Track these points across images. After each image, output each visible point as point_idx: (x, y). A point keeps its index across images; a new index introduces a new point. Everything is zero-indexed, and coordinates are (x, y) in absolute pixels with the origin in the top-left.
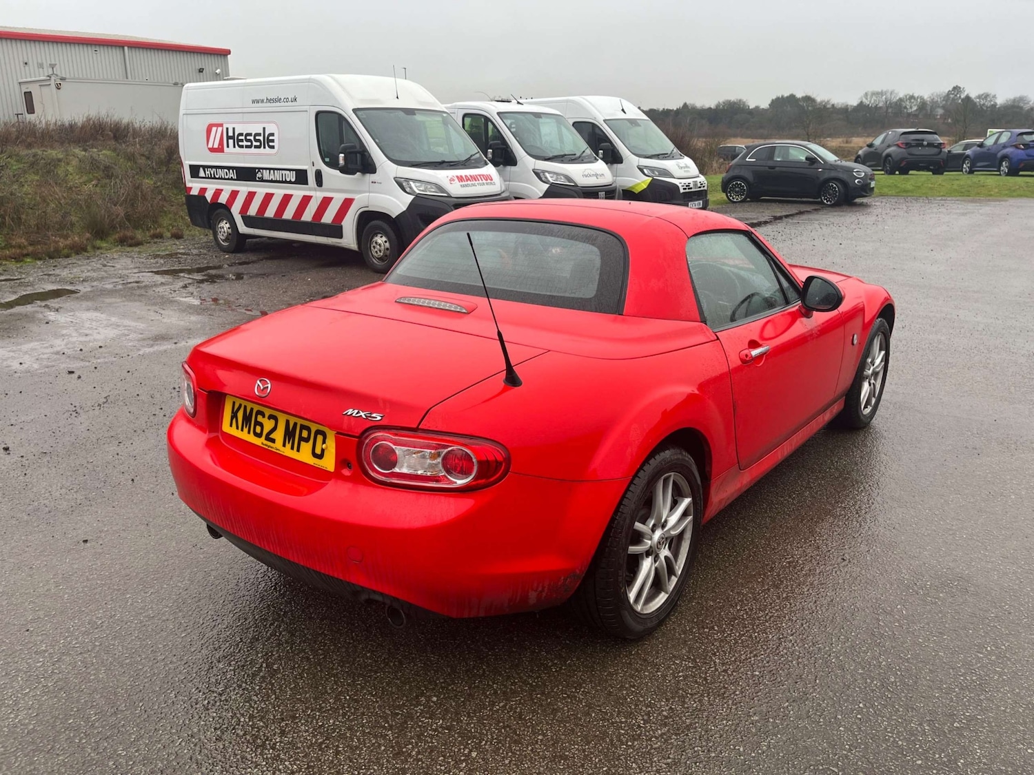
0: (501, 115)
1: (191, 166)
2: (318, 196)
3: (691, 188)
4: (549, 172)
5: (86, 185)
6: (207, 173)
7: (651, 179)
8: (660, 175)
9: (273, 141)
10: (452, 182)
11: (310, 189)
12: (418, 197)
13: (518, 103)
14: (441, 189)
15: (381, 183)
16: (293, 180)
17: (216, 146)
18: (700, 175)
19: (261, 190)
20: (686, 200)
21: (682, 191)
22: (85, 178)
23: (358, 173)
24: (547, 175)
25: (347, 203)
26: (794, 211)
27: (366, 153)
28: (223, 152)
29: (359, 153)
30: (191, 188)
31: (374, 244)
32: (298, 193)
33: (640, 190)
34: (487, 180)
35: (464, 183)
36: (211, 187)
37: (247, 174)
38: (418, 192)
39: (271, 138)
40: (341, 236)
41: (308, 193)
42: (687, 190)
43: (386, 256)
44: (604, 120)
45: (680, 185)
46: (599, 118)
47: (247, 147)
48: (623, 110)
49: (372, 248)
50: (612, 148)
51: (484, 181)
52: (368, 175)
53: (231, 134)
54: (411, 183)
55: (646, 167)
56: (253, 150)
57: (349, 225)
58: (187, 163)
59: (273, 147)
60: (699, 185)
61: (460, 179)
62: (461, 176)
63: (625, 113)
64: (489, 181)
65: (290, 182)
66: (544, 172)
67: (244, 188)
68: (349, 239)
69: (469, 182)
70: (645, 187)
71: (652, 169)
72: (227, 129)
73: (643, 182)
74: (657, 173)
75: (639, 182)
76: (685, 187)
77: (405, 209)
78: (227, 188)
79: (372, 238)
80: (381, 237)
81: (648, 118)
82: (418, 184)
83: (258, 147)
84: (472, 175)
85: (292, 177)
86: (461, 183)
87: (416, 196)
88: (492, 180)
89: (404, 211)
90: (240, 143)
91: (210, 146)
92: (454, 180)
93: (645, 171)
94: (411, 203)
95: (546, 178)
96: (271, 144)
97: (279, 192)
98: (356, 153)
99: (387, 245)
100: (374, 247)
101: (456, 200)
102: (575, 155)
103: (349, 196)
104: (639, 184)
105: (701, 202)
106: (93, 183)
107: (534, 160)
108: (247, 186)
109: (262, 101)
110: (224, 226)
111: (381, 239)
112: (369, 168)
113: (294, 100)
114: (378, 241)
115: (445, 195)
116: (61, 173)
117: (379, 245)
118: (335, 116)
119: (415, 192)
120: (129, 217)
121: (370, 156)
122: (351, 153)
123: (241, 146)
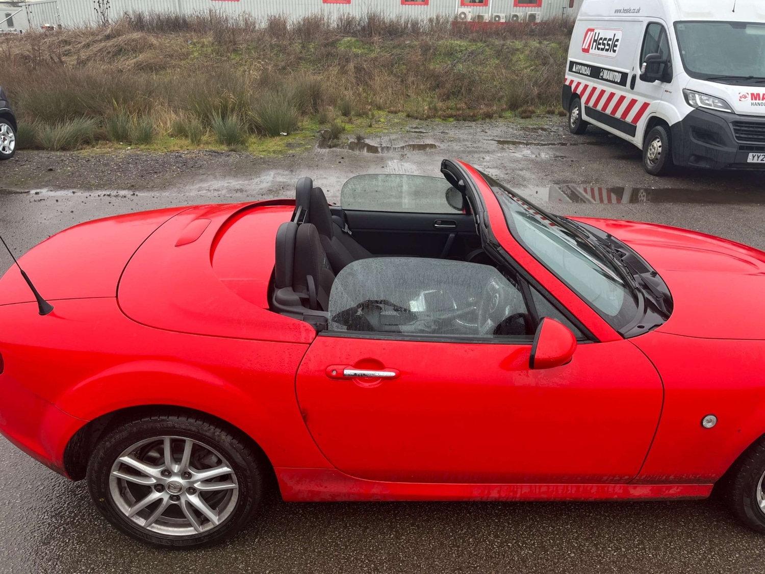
1: (571, 62)
2: (629, 96)
5: (526, 69)
6: (577, 68)
9: (616, 46)
10: (743, 99)
11: (626, 91)
12: (698, 110)
14: (726, 104)
15: (671, 92)
16: (619, 81)
17: (586, 48)
19: (600, 86)
22: (528, 64)
23: (657, 81)
25: (646, 106)
27: (669, 64)
28: (588, 52)
29: (663, 62)
30: (567, 79)
32: (619, 92)
35: (757, 101)
36: (576, 79)
37: (596, 72)
38: (700, 104)
39: (616, 43)
40: (634, 136)
41: (624, 94)
43: (657, 159)
47: (602, 49)
49: (649, 150)
52: (665, 83)
53: (596, 38)
54: (697, 96)
56: (604, 53)
57: (641, 126)
58: (570, 59)
59: (614, 51)
61: (755, 97)
65: (616, 83)
67: (592, 83)
68: (638, 140)
72: (596, 33)
77: (681, 119)
78: (584, 81)
79: (652, 142)
80: (658, 142)
82: (704, 98)
83: (607, 50)
85: (618, 78)
86: (754, 101)
87: (697, 109)
89: (680, 122)
90: (599, 46)
91: (583, 47)
92: (745, 97)
94: (688, 115)
96: (615, 48)
97: (609, 89)
98: (659, 63)
99: (660, 150)
100: (651, 149)
101: (738, 117)
103: (647, 101)
106: (532, 68)
108: (594, 82)
109: (620, 12)
110: (576, 112)
111: (657, 144)
112: (667, 77)
113: (639, 11)
114: (655, 145)
115: (729, 111)
116: (514, 59)
117: (654, 149)
118: (660, 27)
119: (697, 104)
120: (539, 96)
121: (671, 66)
122: (653, 63)
123: (598, 49)
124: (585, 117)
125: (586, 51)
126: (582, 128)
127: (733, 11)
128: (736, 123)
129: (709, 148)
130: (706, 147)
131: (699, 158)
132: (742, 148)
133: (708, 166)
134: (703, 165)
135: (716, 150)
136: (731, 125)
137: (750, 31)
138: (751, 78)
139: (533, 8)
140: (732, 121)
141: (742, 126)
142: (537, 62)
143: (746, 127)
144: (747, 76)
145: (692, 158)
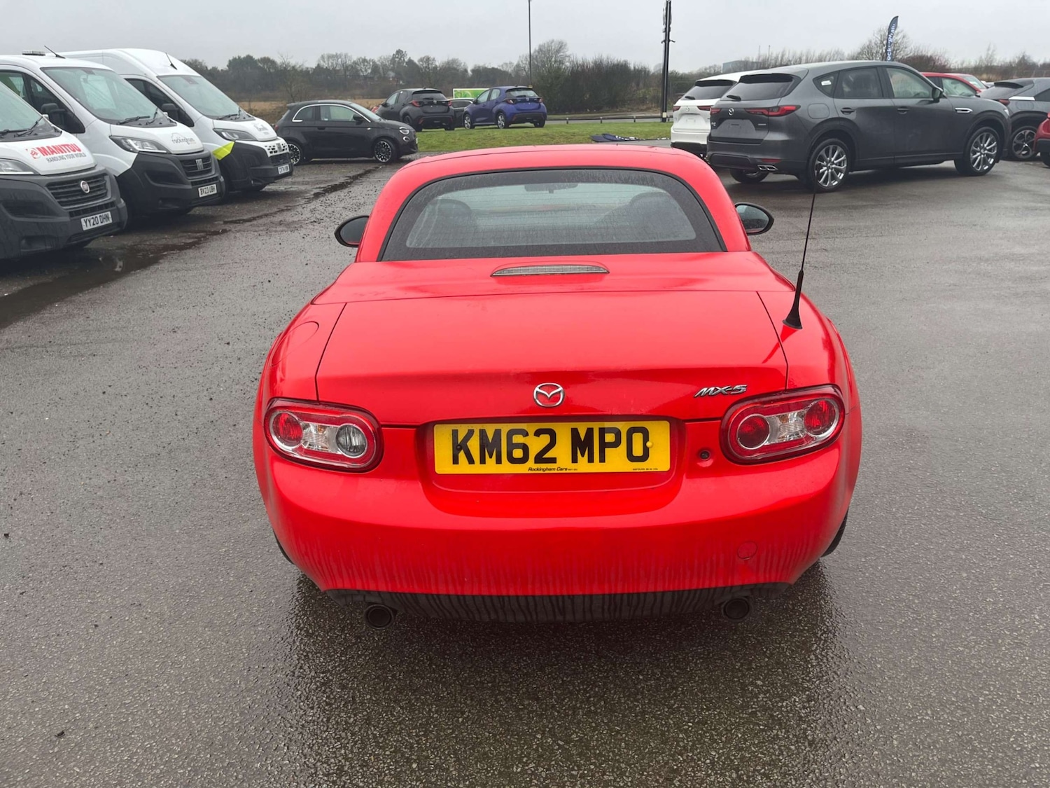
0: (46, 71)
3: (276, 152)
4: (133, 139)
7: (232, 143)
8: (241, 138)
10: (35, 156)
13: (57, 56)
14: (24, 167)
18: (278, 137)
20: (274, 164)
21: (269, 155)
24: (130, 141)
26: (361, 172)
33: (223, 156)
34: (74, 151)
35: (49, 156)
42: (274, 154)
44: (157, 77)
45: (266, 149)
46: (152, 76)
48: (172, 65)
50: (177, 109)
51: (72, 153)
55: (225, 130)
60: (282, 148)
61: (44, 151)
62: (43, 148)
63: (176, 68)
64: (77, 152)
66: (125, 138)
69: (55, 155)
70: (229, 152)
71: (231, 132)
73: (224, 147)
74: (237, 136)
75: (220, 147)
76: (271, 150)
81: (199, 75)
84: (54, 145)
86: (46, 157)
88: (80, 149)
92: (36, 153)
93: (224, 134)
95: (130, 145)
101: (47, 178)
102: (149, 117)
104: (220, 149)
105: (288, 165)
107: (109, 125)
128: (51, 186)
130: (38, 223)
131: (30, 239)
132: (71, 214)
133: (49, 247)
134: (40, 247)
136: (46, 188)
140: (47, 182)
141: (57, 189)
143: (60, 188)
145: (24, 242)
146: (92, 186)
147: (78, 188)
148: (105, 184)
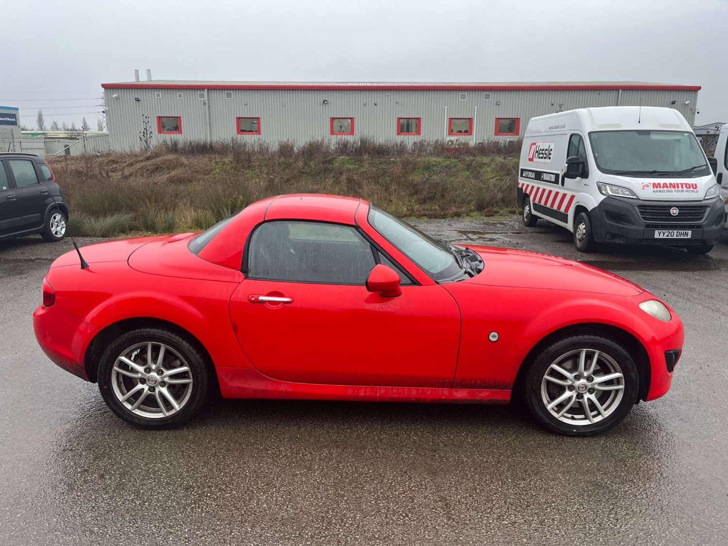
1: (521, 169)
2: (562, 192)
6: (526, 174)
9: (550, 154)
10: (646, 188)
11: (559, 188)
12: (609, 197)
14: (631, 192)
15: (588, 185)
16: (554, 181)
17: (531, 158)
19: (542, 185)
22: (494, 175)
23: (578, 177)
25: (572, 197)
27: (586, 164)
28: (533, 161)
29: (581, 163)
30: (519, 183)
31: (579, 230)
32: (555, 189)
36: (526, 182)
37: (538, 176)
38: (611, 193)
39: (551, 152)
40: (567, 223)
41: (558, 190)
43: (583, 239)
47: (542, 158)
52: (584, 179)
53: (537, 150)
54: (607, 187)
56: (543, 160)
57: (571, 213)
58: (521, 167)
59: (550, 158)
61: (657, 186)
65: (552, 182)
67: (536, 184)
68: (569, 226)
72: (537, 146)
77: (596, 206)
78: (531, 183)
79: (579, 225)
80: (583, 225)
82: (614, 188)
83: (545, 158)
85: (553, 178)
86: (655, 189)
87: (608, 197)
88: (696, 188)
89: (596, 207)
90: (540, 156)
91: (529, 158)
92: (648, 186)
94: (601, 202)
96: (550, 156)
97: (548, 187)
98: (578, 164)
99: (584, 231)
100: (578, 231)
101: (643, 202)
103: (573, 194)
106: (497, 178)
108: (538, 183)
109: (553, 128)
110: (527, 208)
111: (582, 227)
112: (585, 174)
113: (564, 127)
114: (581, 228)
115: (635, 197)
116: (482, 171)
117: (580, 230)
118: (579, 137)
119: (608, 193)
120: (503, 200)
121: (588, 165)
122: (573, 163)
123: (539, 158)
124: (534, 212)
125: (531, 160)
126: (532, 221)
127: (639, 122)
128: (641, 207)
129: (621, 227)
131: (614, 236)
132: (648, 226)
133: (621, 242)
134: (617, 241)
135: (626, 228)
136: (637, 208)
137: (654, 137)
138: (654, 172)
139: (512, 136)
140: (639, 204)
141: (647, 209)
142: (501, 173)
143: (650, 209)
144: (651, 171)
145: (608, 236)
146: (680, 212)
147: (668, 211)
148: (704, 212)
